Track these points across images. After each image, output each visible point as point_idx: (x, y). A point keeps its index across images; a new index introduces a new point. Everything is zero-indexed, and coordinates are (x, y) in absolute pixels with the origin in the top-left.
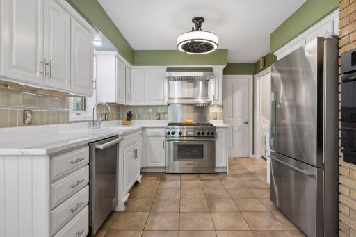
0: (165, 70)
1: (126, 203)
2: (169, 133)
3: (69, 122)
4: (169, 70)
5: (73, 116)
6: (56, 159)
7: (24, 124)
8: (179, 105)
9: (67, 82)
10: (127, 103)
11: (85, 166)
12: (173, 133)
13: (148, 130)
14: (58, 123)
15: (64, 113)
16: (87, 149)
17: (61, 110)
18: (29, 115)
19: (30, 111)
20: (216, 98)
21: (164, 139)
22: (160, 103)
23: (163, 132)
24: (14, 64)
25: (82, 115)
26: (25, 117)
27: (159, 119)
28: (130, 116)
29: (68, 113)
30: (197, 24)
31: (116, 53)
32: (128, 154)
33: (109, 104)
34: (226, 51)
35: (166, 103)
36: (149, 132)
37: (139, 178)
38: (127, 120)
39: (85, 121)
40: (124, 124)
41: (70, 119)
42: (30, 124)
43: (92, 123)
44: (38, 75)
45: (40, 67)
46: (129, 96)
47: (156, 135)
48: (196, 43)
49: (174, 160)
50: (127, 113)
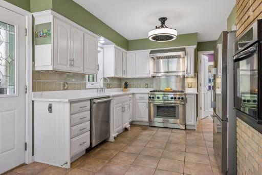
0: (149, 52)
1: (115, 138)
2: (150, 98)
3: (86, 89)
4: (152, 52)
5: (89, 85)
6: (73, 105)
7: (64, 89)
8: (164, 77)
9: (82, 68)
10: (124, 76)
11: (88, 110)
12: (153, 98)
13: (137, 95)
14: (80, 89)
15: (83, 84)
16: (89, 102)
17: (82, 82)
18: (66, 85)
19: (67, 83)
20: (189, 71)
21: (147, 101)
22: (146, 76)
23: (146, 97)
24: (59, 62)
25: (95, 85)
26: (64, 86)
27: (147, 88)
28: (126, 86)
29: (85, 84)
30: (161, 22)
31: (114, 45)
32: (117, 109)
33: (108, 78)
34: (196, 34)
35: (150, 76)
36: (137, 96)
37: (128, 126)
38: (125, 88)
39: (95, 89)
40: (123, 91)
41: (87, 88)
42: (67, 89)
43: (99, 89)
44: (68, 66)
45: (69, 62)
46: (124, 72)
47: (142, 98)
48: (159, 36)
49: (154, 117)
50: (125, 84)
